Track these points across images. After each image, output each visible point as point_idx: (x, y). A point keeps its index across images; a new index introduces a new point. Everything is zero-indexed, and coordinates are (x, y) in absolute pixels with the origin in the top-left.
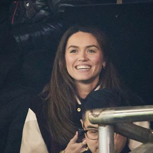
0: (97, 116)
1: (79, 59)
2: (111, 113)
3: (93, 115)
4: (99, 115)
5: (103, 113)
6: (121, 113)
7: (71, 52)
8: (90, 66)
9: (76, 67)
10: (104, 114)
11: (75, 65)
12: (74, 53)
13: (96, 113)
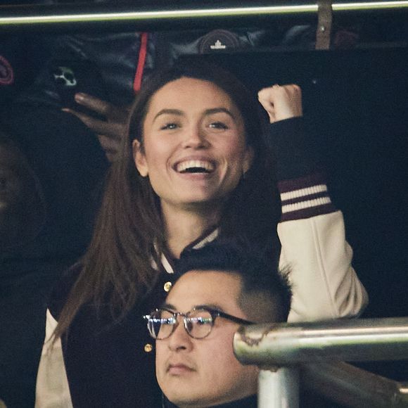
0: (256, 342)
1: (185, 144)
2: (293, 337)
3: (245, 340)
4: (260, 340)
5: (272, 334)
6: (321, 336)
7: (164, 128)
8: (214, 163)
9: (175, 167)
10: (275, 338)
11: (174, 161)
12: (173, 131)
13: (254, 335)
